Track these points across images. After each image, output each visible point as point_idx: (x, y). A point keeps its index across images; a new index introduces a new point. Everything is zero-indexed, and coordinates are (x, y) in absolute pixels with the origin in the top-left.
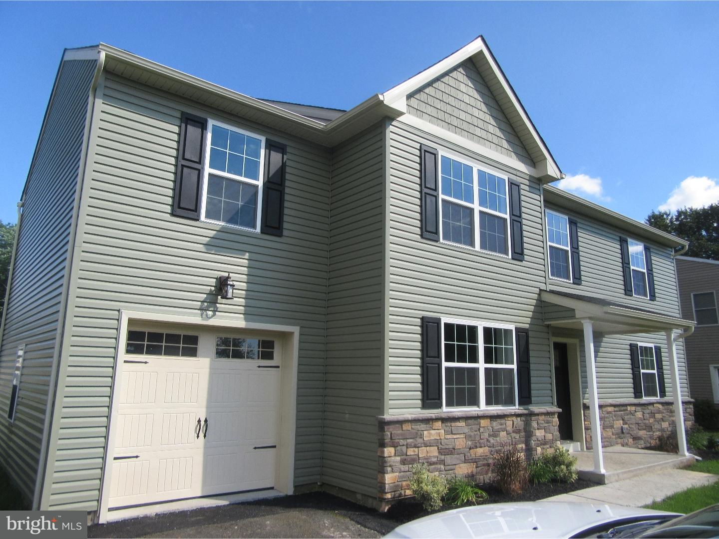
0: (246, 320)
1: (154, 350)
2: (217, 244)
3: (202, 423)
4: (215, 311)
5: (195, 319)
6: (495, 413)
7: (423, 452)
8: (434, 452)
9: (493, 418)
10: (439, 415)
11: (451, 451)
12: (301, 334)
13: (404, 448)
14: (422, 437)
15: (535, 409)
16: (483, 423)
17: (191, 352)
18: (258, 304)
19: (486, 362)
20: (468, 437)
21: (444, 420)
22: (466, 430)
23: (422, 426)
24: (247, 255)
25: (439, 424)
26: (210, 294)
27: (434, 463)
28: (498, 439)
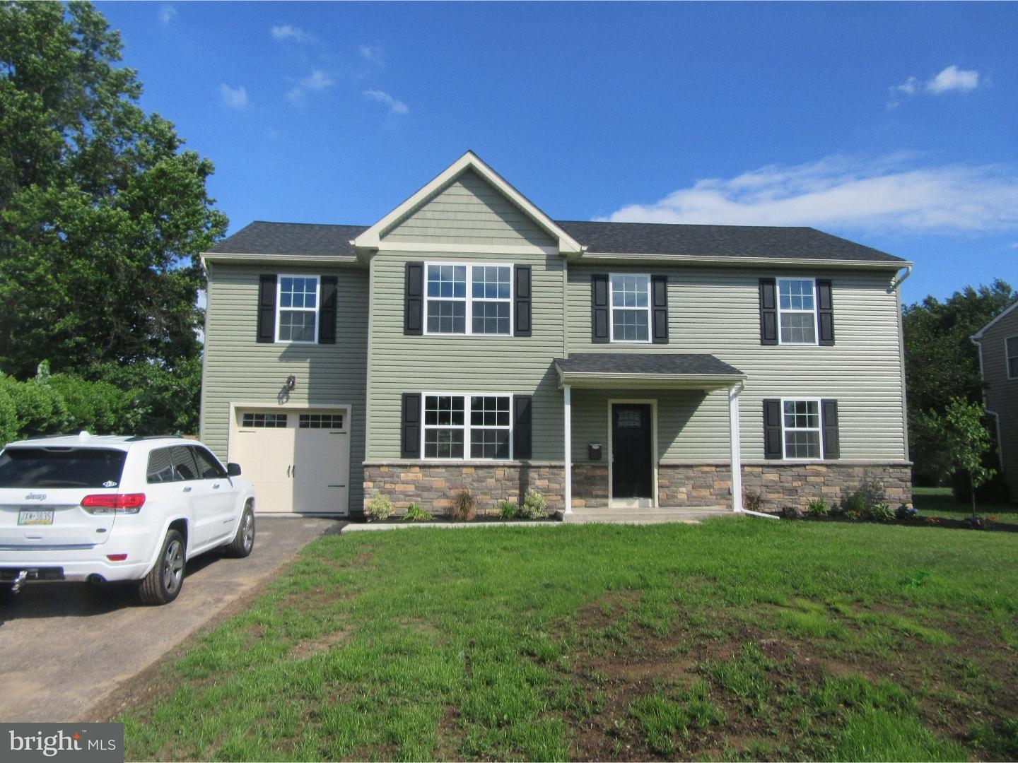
0: (309, 403)
1: (259, 425)
2: (288, 356)
3: (291, 469)
4: (288, 399)
5: (275, 404)
6: (478, 463)
7: (399, 487)
8: (411, 488)
9: (476, 467)
10: (418, 463)
11: (429, 489)
12: (352, 410)
13: (382, 484)
14: (398, 477)
15: (532, 463)
16: (465, 470)
17: (283, 425)
18: (317, 391)
19: (473, 423)
20: (447, 480)
21: (423, 467)
22: (446, 475)
23: (399, 470)
24: (308, 360)
25: (417, 469)
26: (285, 387)
27: (410, 496)
28: (484, 484)
